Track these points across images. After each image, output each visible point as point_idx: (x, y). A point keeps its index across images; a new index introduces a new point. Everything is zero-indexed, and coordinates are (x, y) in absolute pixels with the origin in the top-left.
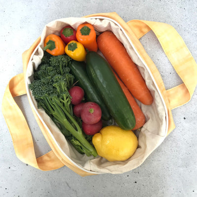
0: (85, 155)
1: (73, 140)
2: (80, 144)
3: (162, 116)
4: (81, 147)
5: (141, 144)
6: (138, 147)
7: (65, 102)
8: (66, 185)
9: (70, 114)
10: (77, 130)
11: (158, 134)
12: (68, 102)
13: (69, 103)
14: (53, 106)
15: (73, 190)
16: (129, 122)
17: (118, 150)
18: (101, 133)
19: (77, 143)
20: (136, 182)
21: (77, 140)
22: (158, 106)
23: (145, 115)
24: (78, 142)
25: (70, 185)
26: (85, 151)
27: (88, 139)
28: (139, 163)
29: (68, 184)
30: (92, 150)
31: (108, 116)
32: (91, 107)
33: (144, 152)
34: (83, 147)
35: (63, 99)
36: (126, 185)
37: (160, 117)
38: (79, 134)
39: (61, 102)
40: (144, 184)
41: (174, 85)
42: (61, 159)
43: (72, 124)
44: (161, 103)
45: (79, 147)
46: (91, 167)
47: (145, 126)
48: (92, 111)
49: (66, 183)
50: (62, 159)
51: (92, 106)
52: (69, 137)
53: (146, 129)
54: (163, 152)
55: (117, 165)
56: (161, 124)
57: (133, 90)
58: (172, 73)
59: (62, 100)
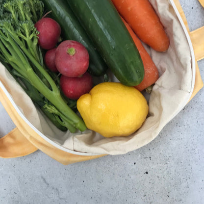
0: (68, 131)
1: (46, 106)
2: (56, 112)
3: (186, 59)
4: (59, 117)
5: (154, 110)
6: (149, 115)
7: (28, 38)
8: (42, 180)
9: (39, 62)
10: (52, 90)
11: (180, 89)
12: (33, 39)
13: (35, 43)
14: (7, 46)
15: (53, 188)
16: (133, 69)
17: (118, 116)
18: (91, 94)
19: (51, 110)
20: (147, 173)
21: (52, 105)
22: (178, 44)
23: (158, 67)
24: (53, 108)
25: (48, 181)
26: (66, 124)
27: (71, 106)
28: (151, 136)
29: (44, 179)
30: (76, 120)
31: (101, 68)
32: (70, 46)
33: (159, 120)
34: (62, 116)
35: (24, 34)
36: (133, 177)
37: (182, 62)
38: (55, 95)
39: (20, 38)
40: (160, 175)
41: (198, 25)
42: (28, 138)
43: (44, 80)
44: (183, 39)
45: (57, 117)
46: (74, 145)
47: (158, 83)
48: (73, 51)
49: (42, 177)
50: (31, 137)
51: (72, 44)
52: (40, 102)
53: (161, 87)
54: (186, 127)
55: (117, 142)
56: (184, 72)
57: (139, 25)
58: (194, 8)
59: (22, 36)
